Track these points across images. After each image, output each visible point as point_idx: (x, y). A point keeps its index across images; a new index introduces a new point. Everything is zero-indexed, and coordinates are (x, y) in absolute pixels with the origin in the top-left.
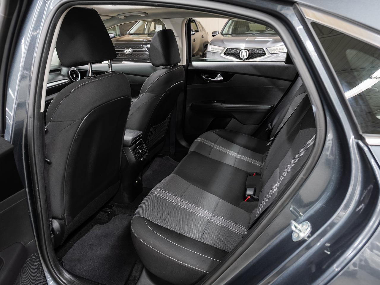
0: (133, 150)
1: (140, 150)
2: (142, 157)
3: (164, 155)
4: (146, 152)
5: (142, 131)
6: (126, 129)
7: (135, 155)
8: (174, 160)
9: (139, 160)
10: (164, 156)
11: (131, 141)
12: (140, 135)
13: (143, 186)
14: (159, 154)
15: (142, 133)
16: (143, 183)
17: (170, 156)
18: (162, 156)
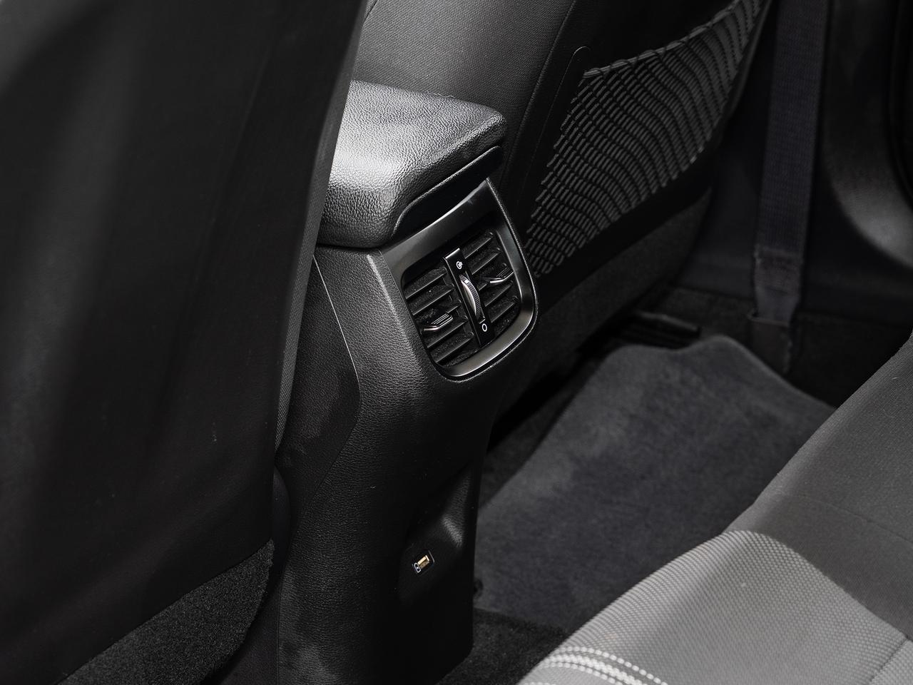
0: (409, 278)
1: (466, 283)
2: (484, 341)
3: (692, 327)
4: (526, 305)
5: (500, 111)
6: (353, 84)
7: (420, 323)
8: (789, 377)
9: (448, 374)
10: (695, 336)
11: (388, 201)
12: (474, 146)
13: (483, 602)
14: (648, 315)
15: (493, 128)
16: (482, 571)
17: (748, 342)
18: (676, 339)
